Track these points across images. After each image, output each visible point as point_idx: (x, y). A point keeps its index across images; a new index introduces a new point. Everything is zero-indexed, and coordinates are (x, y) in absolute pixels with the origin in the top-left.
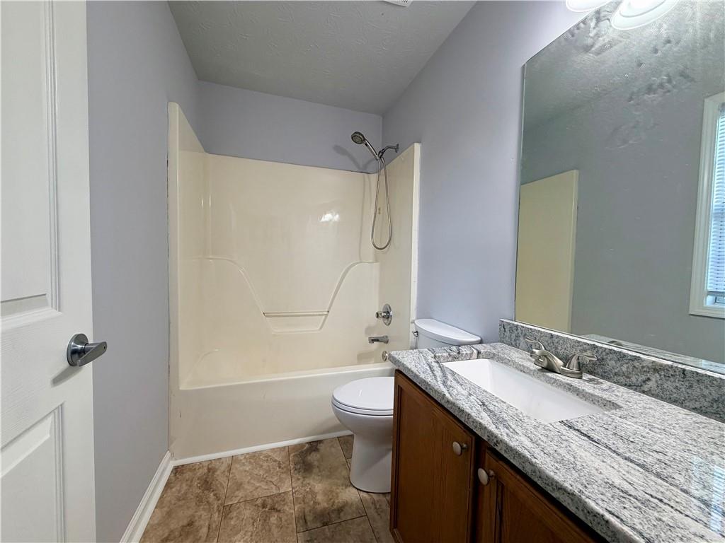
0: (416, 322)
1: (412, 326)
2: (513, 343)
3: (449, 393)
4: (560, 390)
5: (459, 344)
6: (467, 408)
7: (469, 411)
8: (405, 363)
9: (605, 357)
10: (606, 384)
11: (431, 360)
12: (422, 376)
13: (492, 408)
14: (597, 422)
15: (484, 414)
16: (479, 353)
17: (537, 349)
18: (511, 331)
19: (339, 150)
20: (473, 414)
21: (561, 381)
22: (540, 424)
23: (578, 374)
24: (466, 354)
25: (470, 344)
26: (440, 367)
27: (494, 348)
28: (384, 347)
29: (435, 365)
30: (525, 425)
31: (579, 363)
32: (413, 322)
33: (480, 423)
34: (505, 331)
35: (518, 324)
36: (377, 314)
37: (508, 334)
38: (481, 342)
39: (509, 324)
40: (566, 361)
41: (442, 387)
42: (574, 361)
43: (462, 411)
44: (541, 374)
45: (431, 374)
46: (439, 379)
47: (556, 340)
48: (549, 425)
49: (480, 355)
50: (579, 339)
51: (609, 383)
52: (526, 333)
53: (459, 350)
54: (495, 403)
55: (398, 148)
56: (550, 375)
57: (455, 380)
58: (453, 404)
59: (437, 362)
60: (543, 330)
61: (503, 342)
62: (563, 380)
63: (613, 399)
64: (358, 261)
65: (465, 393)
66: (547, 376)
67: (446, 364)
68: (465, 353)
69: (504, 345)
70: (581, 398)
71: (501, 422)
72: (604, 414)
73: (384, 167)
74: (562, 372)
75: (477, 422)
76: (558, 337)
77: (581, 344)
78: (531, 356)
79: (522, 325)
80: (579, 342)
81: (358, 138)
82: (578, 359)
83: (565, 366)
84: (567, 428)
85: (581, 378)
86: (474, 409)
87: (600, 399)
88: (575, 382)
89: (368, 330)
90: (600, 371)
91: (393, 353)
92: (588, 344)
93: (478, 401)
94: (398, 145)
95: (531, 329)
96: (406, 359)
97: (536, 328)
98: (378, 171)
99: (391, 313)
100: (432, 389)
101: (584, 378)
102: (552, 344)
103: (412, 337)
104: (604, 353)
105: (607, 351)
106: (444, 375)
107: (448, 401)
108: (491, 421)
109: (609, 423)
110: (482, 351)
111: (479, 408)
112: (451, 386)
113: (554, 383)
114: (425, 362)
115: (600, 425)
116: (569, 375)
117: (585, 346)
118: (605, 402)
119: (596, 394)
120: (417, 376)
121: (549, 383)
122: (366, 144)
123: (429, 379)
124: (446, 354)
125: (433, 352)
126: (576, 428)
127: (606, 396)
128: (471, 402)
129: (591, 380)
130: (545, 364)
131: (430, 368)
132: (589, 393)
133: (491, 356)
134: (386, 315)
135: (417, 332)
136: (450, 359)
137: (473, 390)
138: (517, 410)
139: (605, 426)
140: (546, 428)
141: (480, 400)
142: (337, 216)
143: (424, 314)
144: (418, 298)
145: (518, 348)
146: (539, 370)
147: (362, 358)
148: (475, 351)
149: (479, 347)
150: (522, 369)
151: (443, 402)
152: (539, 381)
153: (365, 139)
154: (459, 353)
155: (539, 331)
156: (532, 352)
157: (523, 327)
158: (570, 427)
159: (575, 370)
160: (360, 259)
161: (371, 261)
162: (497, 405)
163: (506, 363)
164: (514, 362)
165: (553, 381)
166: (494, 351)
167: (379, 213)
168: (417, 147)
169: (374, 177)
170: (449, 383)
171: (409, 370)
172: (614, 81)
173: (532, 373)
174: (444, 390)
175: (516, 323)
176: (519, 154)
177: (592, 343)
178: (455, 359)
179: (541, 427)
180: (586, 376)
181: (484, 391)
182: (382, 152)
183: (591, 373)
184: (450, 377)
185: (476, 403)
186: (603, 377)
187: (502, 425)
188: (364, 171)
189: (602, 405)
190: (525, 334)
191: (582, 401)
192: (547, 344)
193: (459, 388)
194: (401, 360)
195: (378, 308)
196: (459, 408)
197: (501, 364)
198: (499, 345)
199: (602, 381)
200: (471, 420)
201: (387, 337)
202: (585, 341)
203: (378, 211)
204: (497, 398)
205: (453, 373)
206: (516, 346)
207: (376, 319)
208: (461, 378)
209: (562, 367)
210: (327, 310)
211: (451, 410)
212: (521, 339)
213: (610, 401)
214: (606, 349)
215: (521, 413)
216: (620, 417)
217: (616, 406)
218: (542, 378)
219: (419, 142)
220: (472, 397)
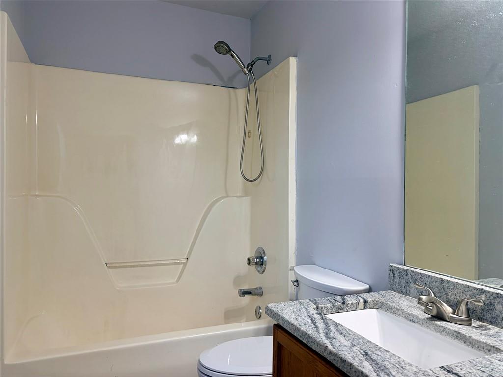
0: (295, 269)
1: (291, 273)
2: (404, 291)
3: (332, 345)
4: (449, 339)
5: (345, 293)
6: (349, 358)
7: (350, 360)
8: (284, 316)
9: (492, 301)
10: (493, 330)
11: (313, 311)
12: (303, 329)
13: (374, 357)
14: (476, 365)
15: (366, 364)
16: (366, 302)
17: (425, 295)
18: (401, 277)
19: (199, 60)
20: (355, 364)
21: (450, 329)
22: (420, 370)
23: (467, 321)
24: (352, 304)
25: (357, 293)
26: (322, 318)
27: (383, 296)
28: (258, 301)
29: (317, 316)
30: (406, 371)
31: (468, 310)
32: (292, 269)
33: (362, 372)
34: (394, 277)
35: (409, 269)
36: (249, 260)
37: (397, 280)
38: (370, 290)
39: (398, 269)
40: (455, 306)
41: (324, 338)
42: (463, 308)
43: (344, 361)
44: (430, 322)
45: (313, 327)
46: (321, 331)
47: (447, 285)
48: (429, 371)
49: (367, 305)
50: (468, 284)
51: (497, 329)
52: (417, 278)
53: (344, 300)
54: (378, 353)
55: (270, 60)
56: (439, 323)
57: (338, 331)
58: (336, 355)
59: (320, 314)
60: (433, 275)
61: (393, 289)
62: (452, 328)
63: (497, 344)
64: (225, 195)
65: (348, 344)
66: (436, 325)
67: (329, 316)
68: (350, 302)
69: (394, 293)
70: (468, 345)
71: (383, 370)
72: (484, 358)
73: (253, 80)
74: (452, 320)
75: (359, 371)
76: (448, 282)
77: (470, 289)
78: (418, 303)
79: (412, 269)
80: (469, 286)
81: (222, 48)
82: (467, 304)
83: (454, 313)
84: (446, 372)
85: (470, 325)
86: (356, 359)
87: (485, 345)
88: (464, 330)
89: (237, 280)
90: (489, 316)
91: (270, 306)
92: (477, 289)
93: (362, 351)
94: (270, 56)
95: (421, 274)
96: (285, 312)
97: (427, 273)
98: (246, 86)
99: (266, 258)
100: (314, 341)
101: (473, 325)
102: (442, 290)
103: (292, 288)
104: (492, 298)
105: (494, 295)
106: (327, 327)
107: (331, 353)
108: (372, 370)
109: (487, 366)
110: (369, 300)
111: (361, 357)
112: (333, 338)
113: (443, 331)
114: (306, 314)
115: (478, 368)
116: (458, 322)
117: (474, 291)
118: (489, 347)
119: (482, 340)
120: (298, 329)
121: (438, 332)
122: (232, 56)
123: (311, 331)
124: (329, 305)
125: (315, 303)
126: (454, 371)
127: (491, 341)
128: (354, 352)
129: (480, 327)
130: (434, 312)
131: (312, 320)
132: (475, 340)
133: (378, 306)
134: (259, 261)
135: (297, 281)
136: (334, 310)
137: (356, 340)
138: (400, 358)
139: (482, 369)
140: (426, 373)
141: (362, 350)
142: (196, 137)
143: (304, 259)
144: (297, 239)
145: (409, 295)
146: (428, 318)
147: (231, 316)
148: (362, 301)
149: (367, 296)
150: (411, 318)
151: (325, 355)
152: (428, 331)
153: (230, 50)
154: (344, 303)
155: (429, 276)
156: (420, 299)
157: (413, 272)
158: (449, 371)
159: (464, 317)
160: (226, 192)
161: (239, 195)
162: (380, 354)
163: (395, 313)
164: (403, 311)
165: (442, 329)
166: (383, 300)
167: (249, 137)
168: (293, 61)
169: (241, 93)
170: (332, 335)
171: (289, 323)
172: (490, 17)
173: (421, 322)
174: (327, 342)
175: (405, 268)
176: (403, 81)
177: (481, 287)
178: (339, 310)
179: (421, 372)
180: (475, 323)
181: (369, 341)
182: (251, 65)
183: (480, 319)
184: (333, 328)
185: (359, 353)
186: (492, 323)
187: (383, 373)
188: (229, 85)
189: (487, 351)
190: (415, 280)
191: (469, 348)
192: (437, 290)
193: (342, 339)
194: (280, 313)
195: (249, 253)
196: (341, 359)
197: (390, 314)
198: (389, 294)
199: (490, 327)
200: (353, 370)
201: (261, 288)
202: (474, 285)
203: (247, 133)
204: (380, 348)
205: (337, 325)
206: (406, 293)
207: (247, 265)
208: (344, 329)
209: (451, 315)
210: (185, 257)
211: (334, 363)
212: (412, 285)
213: (494, 347)
214: (493, 293)
215: (404, 361)
216: (499, 360)
217: (498, 350)
218: (431, 327)
219: (295, 56)
220: (354, 348)
